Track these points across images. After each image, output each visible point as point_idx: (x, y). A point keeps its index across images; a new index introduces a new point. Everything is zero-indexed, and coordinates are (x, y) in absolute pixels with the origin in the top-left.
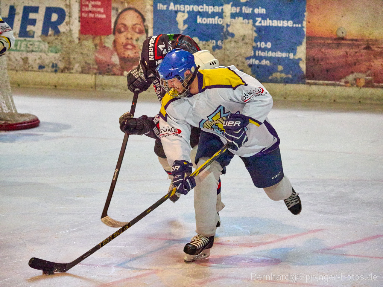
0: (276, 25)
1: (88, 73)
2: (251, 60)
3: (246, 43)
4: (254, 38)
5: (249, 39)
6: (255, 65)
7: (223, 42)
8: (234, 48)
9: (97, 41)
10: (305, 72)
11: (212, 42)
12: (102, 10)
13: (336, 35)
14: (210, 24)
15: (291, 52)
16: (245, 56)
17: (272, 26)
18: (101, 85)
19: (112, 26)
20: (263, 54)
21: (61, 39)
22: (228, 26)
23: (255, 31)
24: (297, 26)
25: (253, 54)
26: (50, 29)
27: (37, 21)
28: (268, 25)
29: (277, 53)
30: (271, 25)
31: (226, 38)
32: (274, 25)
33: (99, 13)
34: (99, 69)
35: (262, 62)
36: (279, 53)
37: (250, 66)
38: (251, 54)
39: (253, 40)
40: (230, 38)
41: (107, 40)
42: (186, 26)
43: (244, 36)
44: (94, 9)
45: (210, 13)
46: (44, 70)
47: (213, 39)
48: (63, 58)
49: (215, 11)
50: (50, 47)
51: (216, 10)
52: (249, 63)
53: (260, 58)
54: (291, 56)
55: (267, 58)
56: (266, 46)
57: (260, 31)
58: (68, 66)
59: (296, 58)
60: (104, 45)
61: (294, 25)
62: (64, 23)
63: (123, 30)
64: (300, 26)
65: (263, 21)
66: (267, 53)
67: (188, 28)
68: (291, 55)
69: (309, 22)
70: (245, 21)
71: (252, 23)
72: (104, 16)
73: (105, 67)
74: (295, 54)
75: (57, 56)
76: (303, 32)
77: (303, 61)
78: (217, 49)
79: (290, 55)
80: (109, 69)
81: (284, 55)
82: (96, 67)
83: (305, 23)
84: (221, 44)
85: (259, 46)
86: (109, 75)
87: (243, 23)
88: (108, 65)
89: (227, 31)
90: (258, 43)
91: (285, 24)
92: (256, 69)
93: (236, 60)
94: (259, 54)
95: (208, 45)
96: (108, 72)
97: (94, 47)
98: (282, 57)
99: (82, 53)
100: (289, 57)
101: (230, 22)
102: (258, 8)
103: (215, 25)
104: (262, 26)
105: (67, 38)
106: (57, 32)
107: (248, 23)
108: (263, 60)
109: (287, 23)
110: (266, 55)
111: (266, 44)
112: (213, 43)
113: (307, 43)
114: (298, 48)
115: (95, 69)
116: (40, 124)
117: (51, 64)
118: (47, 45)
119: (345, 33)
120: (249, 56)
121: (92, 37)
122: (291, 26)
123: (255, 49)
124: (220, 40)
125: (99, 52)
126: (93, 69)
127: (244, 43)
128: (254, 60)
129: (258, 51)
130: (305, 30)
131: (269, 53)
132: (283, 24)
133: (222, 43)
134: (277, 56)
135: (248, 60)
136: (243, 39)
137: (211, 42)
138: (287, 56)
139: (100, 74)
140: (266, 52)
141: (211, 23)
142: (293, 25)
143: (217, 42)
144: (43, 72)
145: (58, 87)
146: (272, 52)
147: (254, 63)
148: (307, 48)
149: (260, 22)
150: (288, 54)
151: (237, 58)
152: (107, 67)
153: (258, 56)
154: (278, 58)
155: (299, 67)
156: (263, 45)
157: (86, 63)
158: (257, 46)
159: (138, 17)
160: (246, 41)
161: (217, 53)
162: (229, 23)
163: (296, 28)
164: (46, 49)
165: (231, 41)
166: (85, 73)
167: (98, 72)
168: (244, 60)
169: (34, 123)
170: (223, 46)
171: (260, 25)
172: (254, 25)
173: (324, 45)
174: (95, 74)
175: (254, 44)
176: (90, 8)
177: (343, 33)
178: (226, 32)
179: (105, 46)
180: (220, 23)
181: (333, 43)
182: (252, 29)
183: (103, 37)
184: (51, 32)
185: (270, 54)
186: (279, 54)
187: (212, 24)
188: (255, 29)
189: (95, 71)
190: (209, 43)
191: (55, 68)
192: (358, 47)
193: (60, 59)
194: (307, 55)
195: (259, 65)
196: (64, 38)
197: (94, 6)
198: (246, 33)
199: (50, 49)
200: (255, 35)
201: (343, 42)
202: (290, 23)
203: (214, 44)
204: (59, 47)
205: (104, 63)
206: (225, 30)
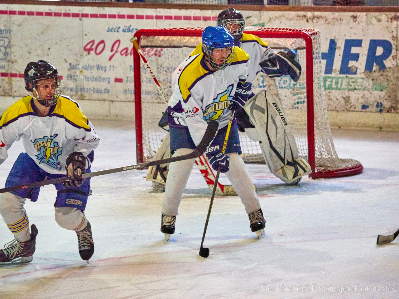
21: (387, 76)
26: (375, 64)
27: (360, 56)
46: (368, 110)
48: (389, 97)
50: (374, 84)
58: (394, 105)
62: (390, 57)
75: (382, 94)
105: (394, 73)
106: (383, 67)
116: (363, 170)
117: (376, 104)
118: (371, 82)
144: (366, 112)
145: (384, 129)
164: (370, 87)
169: (357, 170)
184: (375, 67)
191: (380, 108)
193: (386, 97)
196: (390, 74)
199: (375, 86)
204: (385, 84)
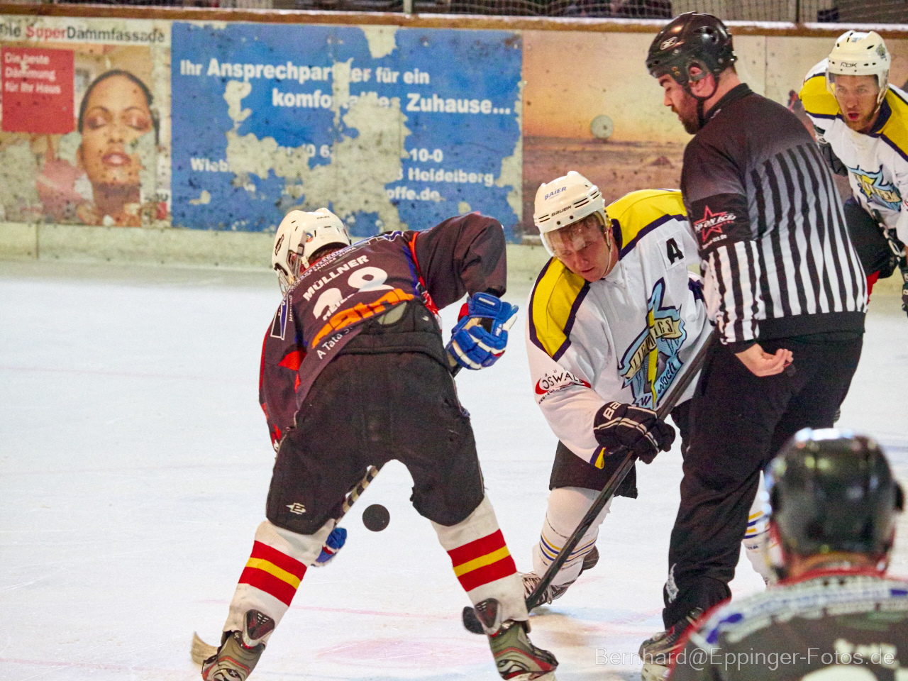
0: (454, 110)
1: (21, 221)
2: (398, 189)
3: (386, 152)
4: (403, 140)
5: (392, 143)
6: (406, 201)
7: (332, 148)
8: (358, 161)
9: (42, 146)
10: (520, 218)
11: (308, 149)
12: (51, 76)
13: (591, 132)
14: (302, 108)
15: (489, 173)
16: (384, 181)
17: (445, 113)
18: (51, 248)
19: (77, 113)
20: (425, 176)
22: (344, 111)
23: (407, 125)
24: (502, 111)
25: (401, 177)
28: (435, 110)
29: (456, 174)
30: (442, 110)
31: (341, 140)
32: (448, 110)
33: (45, 82)
34: (45, 210)
35: (423, 193)
36: (462, 174)
37: (396, 203)
38: (399, 176)
39: (402, 145)
40: (347, 140)
41: (63, 144)
42: (247, 112)
43: (381, 135)
44: (33, 74)
45: (301, 82)
47: (309, 141)
49: (314, 78)
51: (316, 75)
52: (392, 197)
53: (418, 186)
54: (489, 180)
55: (432, 185)
56: (431, 157)
57: (417, 124)
59: (501, 184)
60: (56, 156)
61: (495, 111)
63: (100, 120)
64: (508, 111)
65: (423, 101)
66: (435, 173)
67: (253, 116)
68: (489, 178)
69: (529, 103)
70: (384, 101)
71: (399, 105)
72: (56, 90)
73: (60, 206)
74: (496, 178)
76: (516, 123)
77: (516, 193)
78: (318, 165)
79: (486, 179)
80: (68, 210)
81: (473, 178)
82: (40, 206)
83: (519, 106)
84: (328, 152)
85: (415, 159)
86: (69, 224)
87: (378, 106)
88: (68, 202)
89: (342, 122)
90: (414, 152)
91: (475, 109)
92: (410, 210)
93: (364, 190)
94: (414, 176)
95: (299, 157)
96: (67, 218)
97: (34, 160)
98: (468, 183)
99: (6, 175)
100: (484, 182)
101: (348, 104)
102: (413, 73)
103: (314, 109)
104: (421, 113)
107: (390, 105)
108: (423, 189)
109: (479, 105)
110: (432, 179)
111: (431, 153)
112: (311, 152)
113: (524, 150)
114: (504, 162)
115: (38, 210)
119: (610, 128)
120: (392, 180)
121: (29, 136)
122: (488, 112)
123: (407, 163)
124: (326, 143)
125: (47, 173)
126: (33, 209)
127: (380, 152)
128: (404, 188)
129: (414, 170)
130: (519, 120)
131: (438, 174)
132: (470, 107)
133: (331, 151)
134: (456, 180)
135: (390, 191)
136: (379, 143)
137: (305, 149)
138: (480, 181)
139: (48, 221)
140: (432, 170)
141: (304, 105)
142: (492, 109)
143: (318, 149)
146: (446, 170)
147: (403, 197)
148: (525, 162)
149: (418, 104)
150: (481, 175)
151: (366, 186)
152: (65, 207)
153: (414, 181)
154: (460, 184)
155: (507, 205)
156: (423, 155)
157: (16, 197)
158: (412, 157)
159: (135, 92)
160: (386, 145)
161: (319, 174)
162: (345, 106)
163: (498, 115)
165: (350, 147)
166: (13, 221)
167: (44, 217)
168: (381, 189)
170: (333, 157)
171: (417, 109)
172: (403, 109)
173: (564, 156)
174: (38, 222)
175: (405, 154)
176: (24, 71)
177: (605, 128)
178: (339, 125)
179: (59, 159)
180: (325, 106)
181: (583, 151)
182: (399, 120)
183: (54, 138)
185: (441, 176)
186: (461, 177)
187: (308, 108)
188: (405, 118)
189: (37, 216)
190: (299, 150)
192: (642, 161)
194: (524, 177)
195: (416, 200)
197: (33, 67)
198: (385, 128)
200: (406, 132)
201: (606, 148)
202: (486, 104)
203: (313, 155)
205: (57, 197)
206: (336, 121)
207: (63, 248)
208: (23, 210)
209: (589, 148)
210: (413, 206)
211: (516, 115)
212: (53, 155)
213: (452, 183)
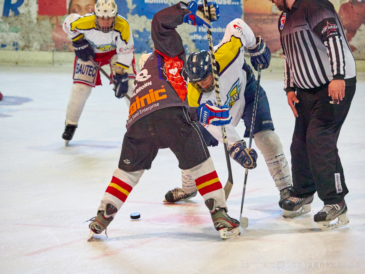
1: (47, 50)
2: (195, 35)
6: (198, 40)
13: (271, 11)
14: (156, 4)
16: (189, 32)
18: (58, 61)
19: (68, 7)
20: (205, 30)
21: (21, 20)
24: (235, 3)
26: (11, 11)
29: (218, 28)
34: (56, 46)
35: (204, 37)
36: (220, 29)
37: (194, 41)
38: (195, 30)
42: (135, 6)
46: (6, 48)
48: (23, 37)
50: (10, 27)
52: (192, 38)
53: (203, 34)
58: (27, 44)
60: (60, 24)
61: (233, 3)
62: (23, 5)
63: (77, 10)
64: (238, 3)
67: (136, 8)
69: (246, 0)
73: (62, 45)
75: (18, 35)
76: (241, 9)
80: (65, 46)
82: (54, 44)
83: (242, 1)
86: (65, 51)
88: (65, 43)
91: (224, 2)
92: (199, 43)
94: (201, 30)
96: (65, 49)
99: (40, 33)
101: (175, 2)
103: (161, 4)
105: (26, 18)
106: (17, 13)
108: (205, 35)
109: (227, 1)
115: (53, 46)
117: (12, 43)
118: (8, 26)
120: (193, 31)
121: (49, 17)
122: (230, 4)
125: (56, 32)
126: (51, 46)
128: (197, 35)
129: (201, 28)
130: (242, 7)
134: (218, 31)
135: (192, 36)
139: (57, 50)
141: (157, 2)
144: (5, 50)
145: (19, 64)
147: (197, 39)
151: (182, 34)
152: (64, 45)
153: (201, 32)
154: (219, 33)
157: (44, 41)
163: (235, 5)
164: (7, 29)
166: (44, 50)
167: (56, 49)
168: (188, 35)
173: (261, 21)
174: (53, 51)
179: (61, 26)
180: (165, 2)
181: (268, 19)
184: (11, 13)
187: (158, 4)
189: (53, 48)
191: (16, 46)
193: (21, 38)
195: (202, 40)
196: (23, 19)
199: (11, 29)
201: (277, 17)
202: (229, 1)
204: (19, 27)
205: (61, 41)
207: (63, 61)
208: (47, 46)
209: (270, 17)
210: (201, 42)
211: (241, 5)
212: (58, 24)
213: (216, 33)
